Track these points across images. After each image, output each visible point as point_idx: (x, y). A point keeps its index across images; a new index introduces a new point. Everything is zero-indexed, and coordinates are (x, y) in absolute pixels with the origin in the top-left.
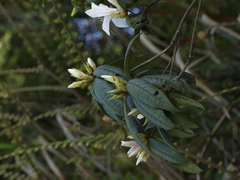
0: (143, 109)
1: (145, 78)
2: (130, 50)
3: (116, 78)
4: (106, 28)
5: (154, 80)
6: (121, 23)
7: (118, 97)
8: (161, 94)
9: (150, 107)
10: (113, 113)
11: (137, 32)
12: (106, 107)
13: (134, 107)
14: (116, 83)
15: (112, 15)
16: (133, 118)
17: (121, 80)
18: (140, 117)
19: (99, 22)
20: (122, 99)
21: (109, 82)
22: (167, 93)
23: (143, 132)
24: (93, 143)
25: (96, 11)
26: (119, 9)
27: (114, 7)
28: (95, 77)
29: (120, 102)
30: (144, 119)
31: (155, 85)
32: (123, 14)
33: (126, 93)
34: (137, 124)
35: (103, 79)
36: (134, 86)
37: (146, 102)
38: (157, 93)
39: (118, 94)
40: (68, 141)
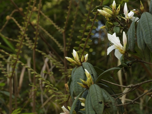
0: (88, 103)
1: (103, 90)
2: (109, 71)
3: (91, 77)
4: (109, 50)
5: (106, 95)
6: (118, 55)
7: (83, 86)
8: (102, 105)
9: (91, 105)
10: (73, 89)
11: (121, 66)
12: (73, 84)
13: (85, 97)
14: (88, 79)
15: (118, 47)
16: (79, 102)
17: (92, 80)
18: (83, 104)
19: (109, 44)
20: (83, 88)
21: (85, 74)
22: (105, 107)
23: (77, 112)
25: (113, 38)
26: (123, 48)
27: (123, 45)
28: (82, 65)
29: (81, 88)
30: (83, 107)
31: (104, 98)
32: (123, 52)
33: (88, 88)
34: (78, 105)
35: (85, 71)
36: (95, 89)
37: (92, 101)
38: (101, 103)
39: (84, 84)
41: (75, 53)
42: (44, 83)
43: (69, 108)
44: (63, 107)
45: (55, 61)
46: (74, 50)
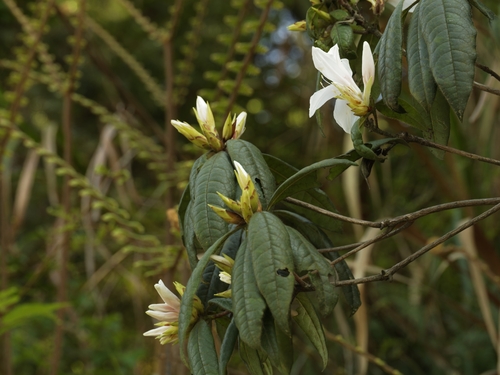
0: (241, 272)
1: (293, 233)
2: (315, 171)
3: (253, 187)
4: (317, 101)
5: (301, 248)
6: (346, 120)
7: (227, 216)
8: (289, 281)
9: (253, 280)
10: (193, 227)
11: (353, 156)
12: (193, 209)
13: (232, 254)
14: (246, 194)
15: (346, 94)
16: (212, 269)
17: (256, 196)
18: (224, 277)
19: (318, 81)
20: (227, 223)
21: (235, 179)
22: (299, 288)
23: (204, 301)
24: (118, 225)
25: (329, 62)
26: (363, 96)
27: (361, 86)
28: (224, 149)
29: (220, 225)
30: (225, 286)
31: (294, 259)
32: (361, 108)
33: (242, 224)
34: (208, 279)
35: (234, 168)
36: (267, 227)
37: (256, 268)
38: (285, 273)
39: (231, 212)
40: (86, 182)
41: (202, 109)
42: (97, 205)
43: (179, 287)
44: (160, 285)
45: (136, 134)
46: (200, 100)
